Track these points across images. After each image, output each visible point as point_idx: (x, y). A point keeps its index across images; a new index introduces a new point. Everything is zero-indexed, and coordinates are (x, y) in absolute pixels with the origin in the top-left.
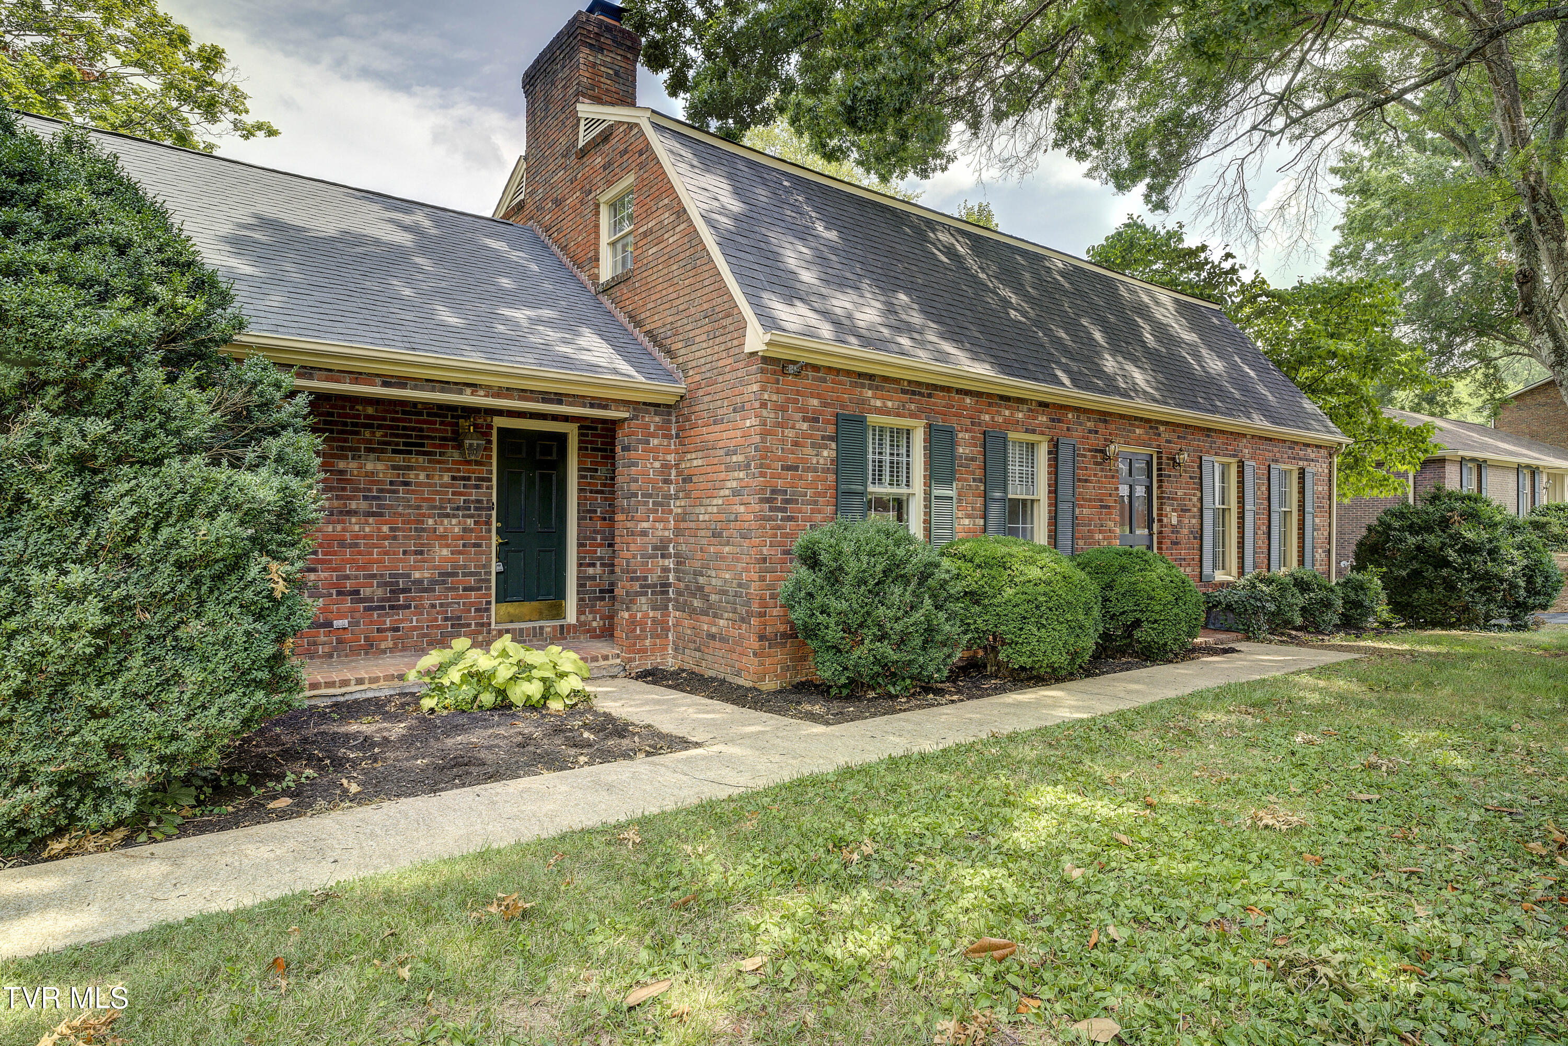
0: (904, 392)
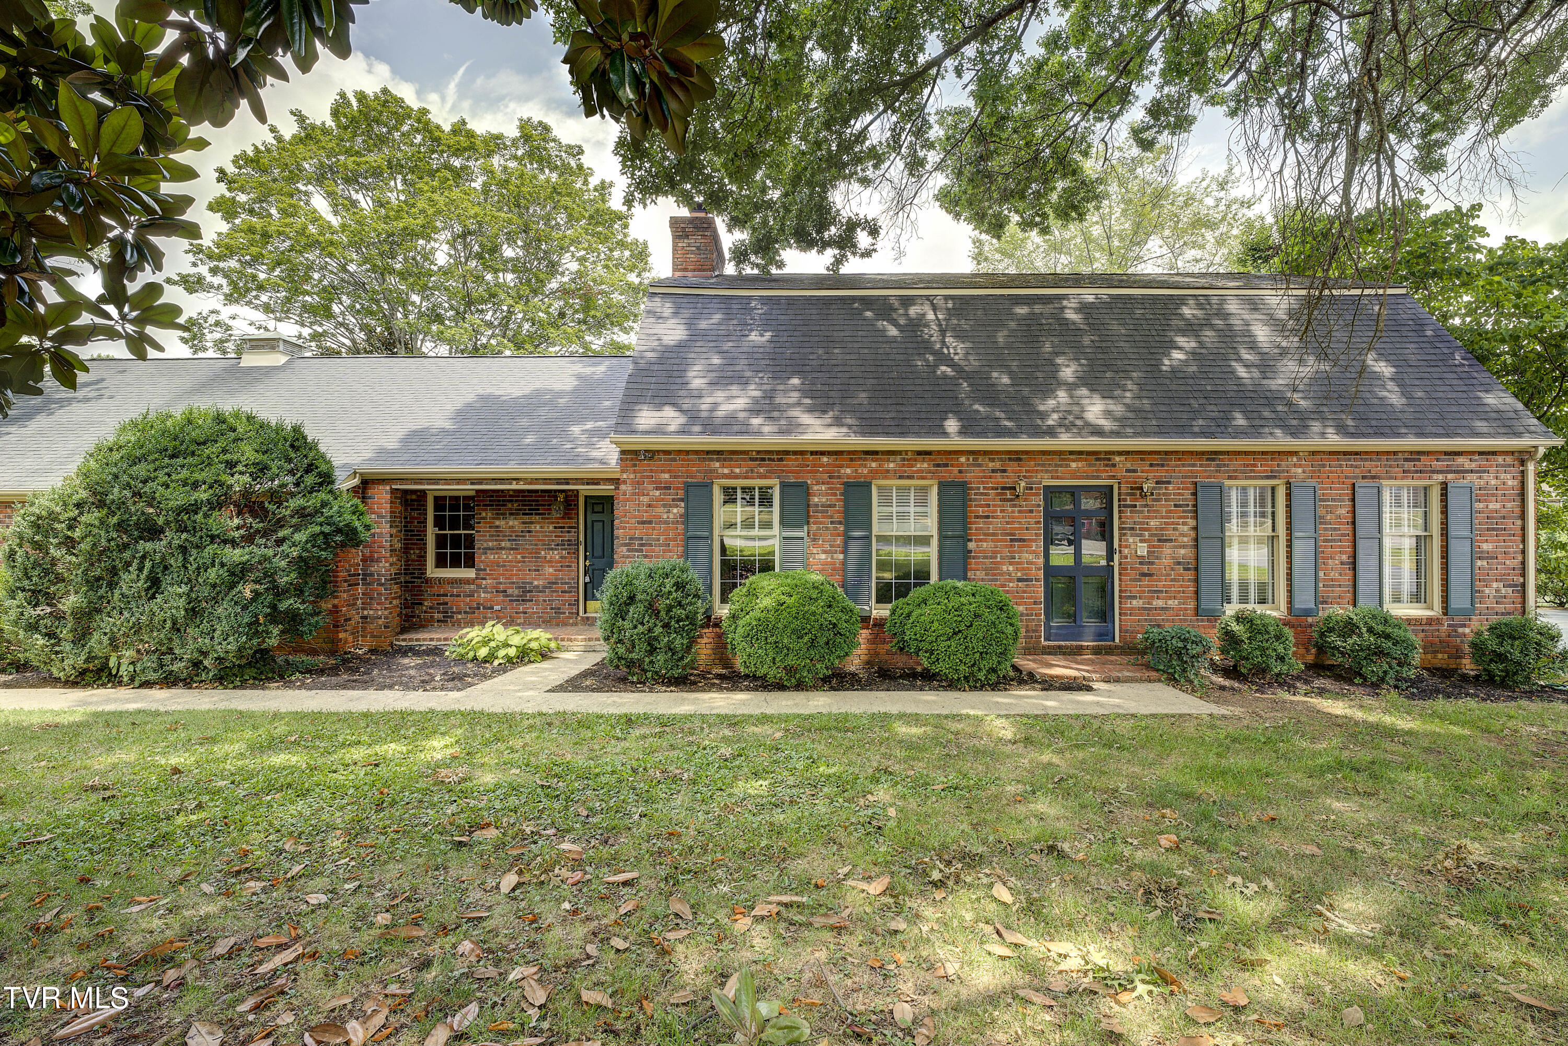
0: (752, 459)
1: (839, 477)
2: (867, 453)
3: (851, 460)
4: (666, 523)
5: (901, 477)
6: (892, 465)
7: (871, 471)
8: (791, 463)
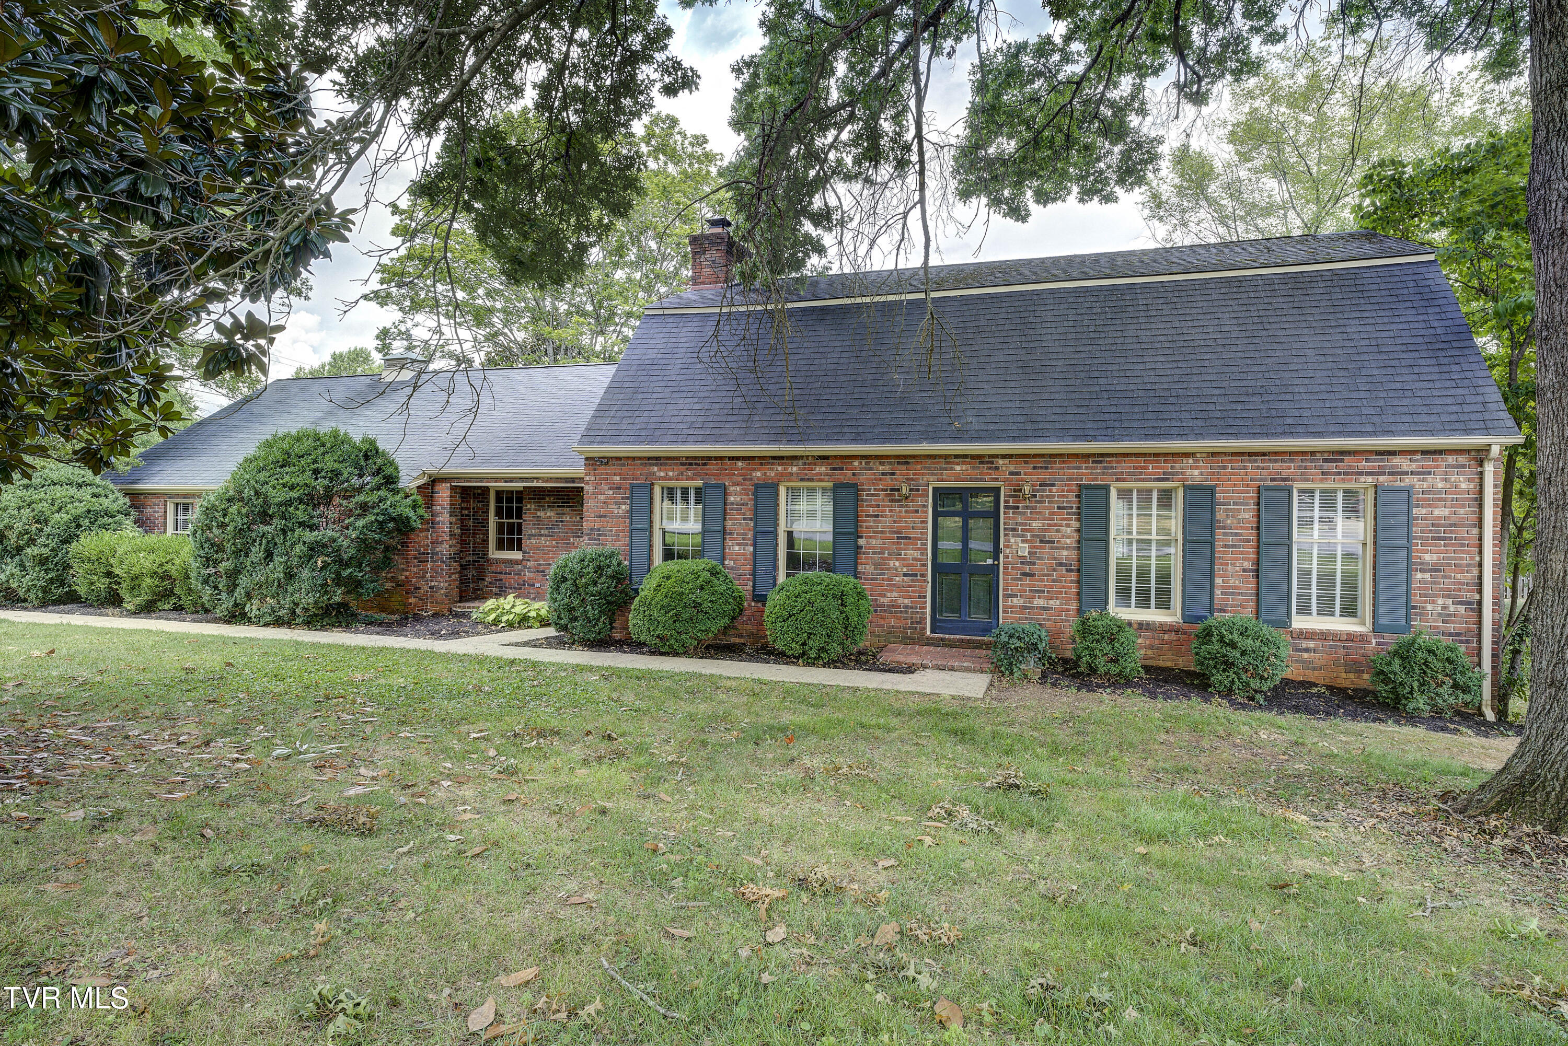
0: (682, 464)
1: (751, 479)
2: (774, 458)
3: (761, 464)
4: (616, 517)
5: (802, 480)
6: (795, 469)
7: (777, 475)
8: (713, 467)
